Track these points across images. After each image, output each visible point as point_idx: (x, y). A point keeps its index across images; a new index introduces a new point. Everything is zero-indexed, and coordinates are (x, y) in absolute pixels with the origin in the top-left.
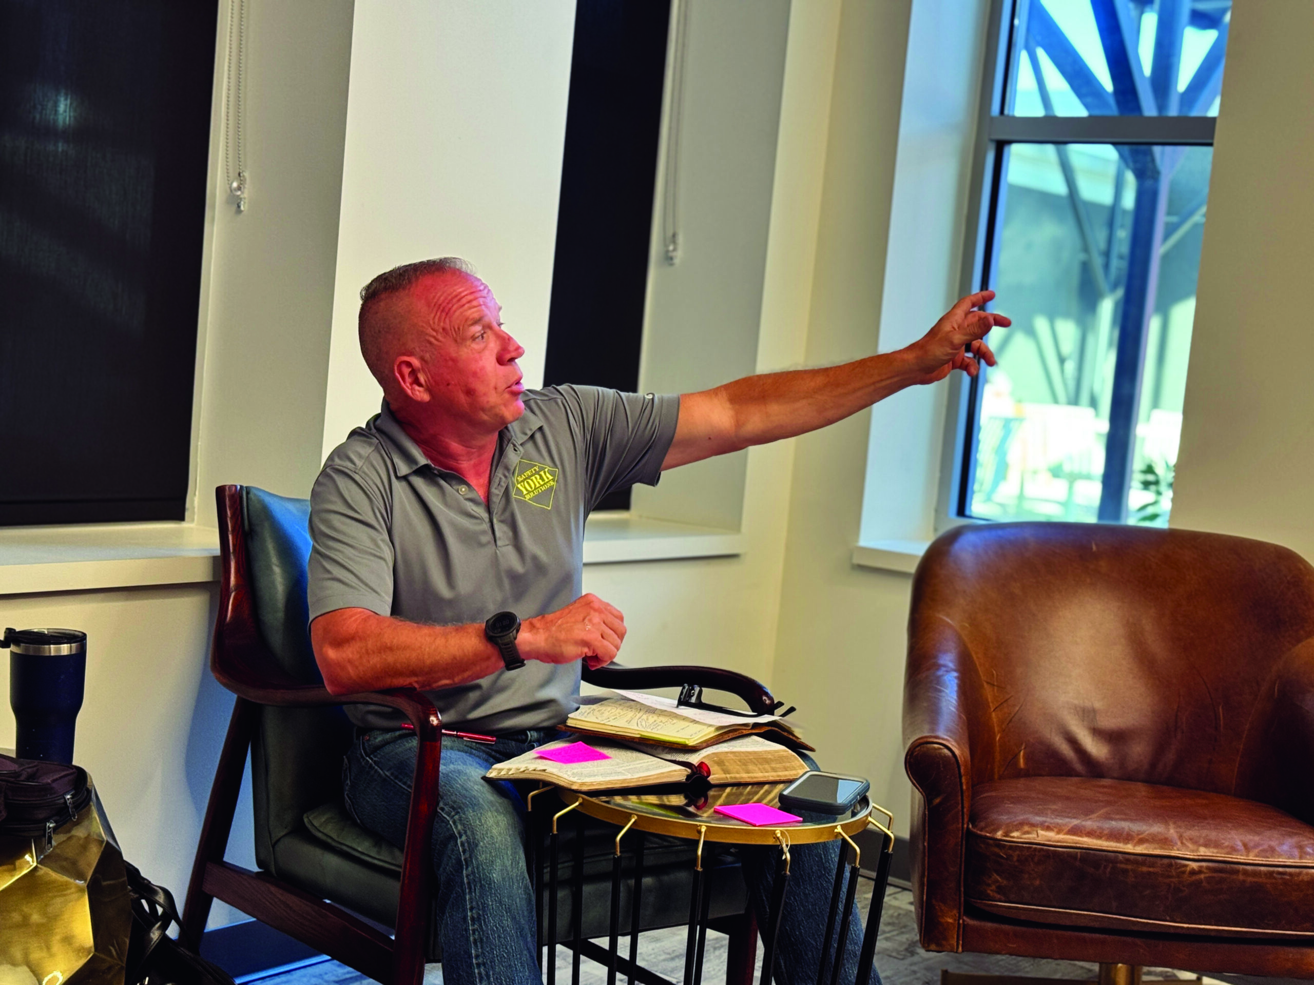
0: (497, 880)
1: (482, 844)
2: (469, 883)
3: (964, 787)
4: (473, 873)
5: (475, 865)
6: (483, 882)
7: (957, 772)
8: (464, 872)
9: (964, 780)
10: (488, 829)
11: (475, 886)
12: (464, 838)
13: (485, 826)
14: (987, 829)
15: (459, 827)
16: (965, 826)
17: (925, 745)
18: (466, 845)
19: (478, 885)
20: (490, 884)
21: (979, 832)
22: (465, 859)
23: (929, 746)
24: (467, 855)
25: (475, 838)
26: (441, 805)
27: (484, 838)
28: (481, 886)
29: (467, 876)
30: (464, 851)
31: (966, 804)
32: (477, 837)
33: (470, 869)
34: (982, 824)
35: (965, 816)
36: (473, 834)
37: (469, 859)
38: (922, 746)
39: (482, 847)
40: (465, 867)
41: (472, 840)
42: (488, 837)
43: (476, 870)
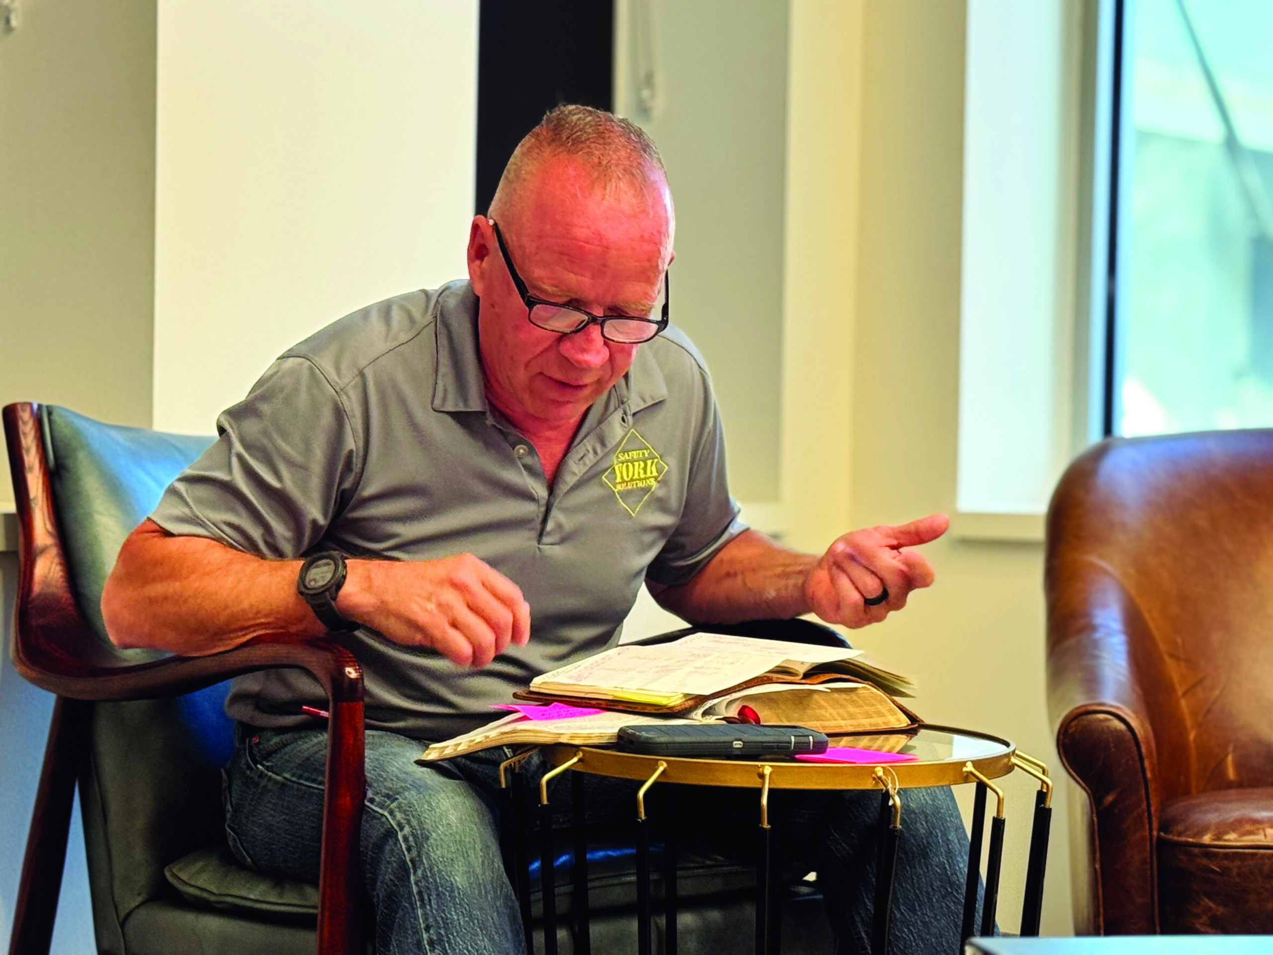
0: (462, 886)
1: (434, 835)
2: (420, 893)
3: (1149, 775)
4: (425, 877)
5: (426, 866)
6: (440, 889)
7: (1136, 753)
8: (412, 878)
9: (1147, 763)
10: (442, 815)
11: (429, 895)
12: (407, 829)
13: (438, 810)
14: (1188, 833)
15: (399, 816)
16: (1155, 833)
17: (1085, 717)
18: (411, 839)
19: (434, 893)
20: (452, 891)
21: (1176, 838)
22: (411, 860)
23: (1090, 717)
24: (414, 853)
25: (424, 829)
26: (370, 794)
27: (437, 827)
28: (438, 895)
29: (416, 883)
30: (409, 849)
31: (1153, 801)
32: (425, 826)
33: (419, 872)
34: (1180, 827)
35: (1154, 818)
36: (420, 823)
37: (417, 859)
38: (1080, 718)
39: (435, 840)
40: (412, 871)
41: (419, 832)
42: (443, 826)
43: (428, 873)
